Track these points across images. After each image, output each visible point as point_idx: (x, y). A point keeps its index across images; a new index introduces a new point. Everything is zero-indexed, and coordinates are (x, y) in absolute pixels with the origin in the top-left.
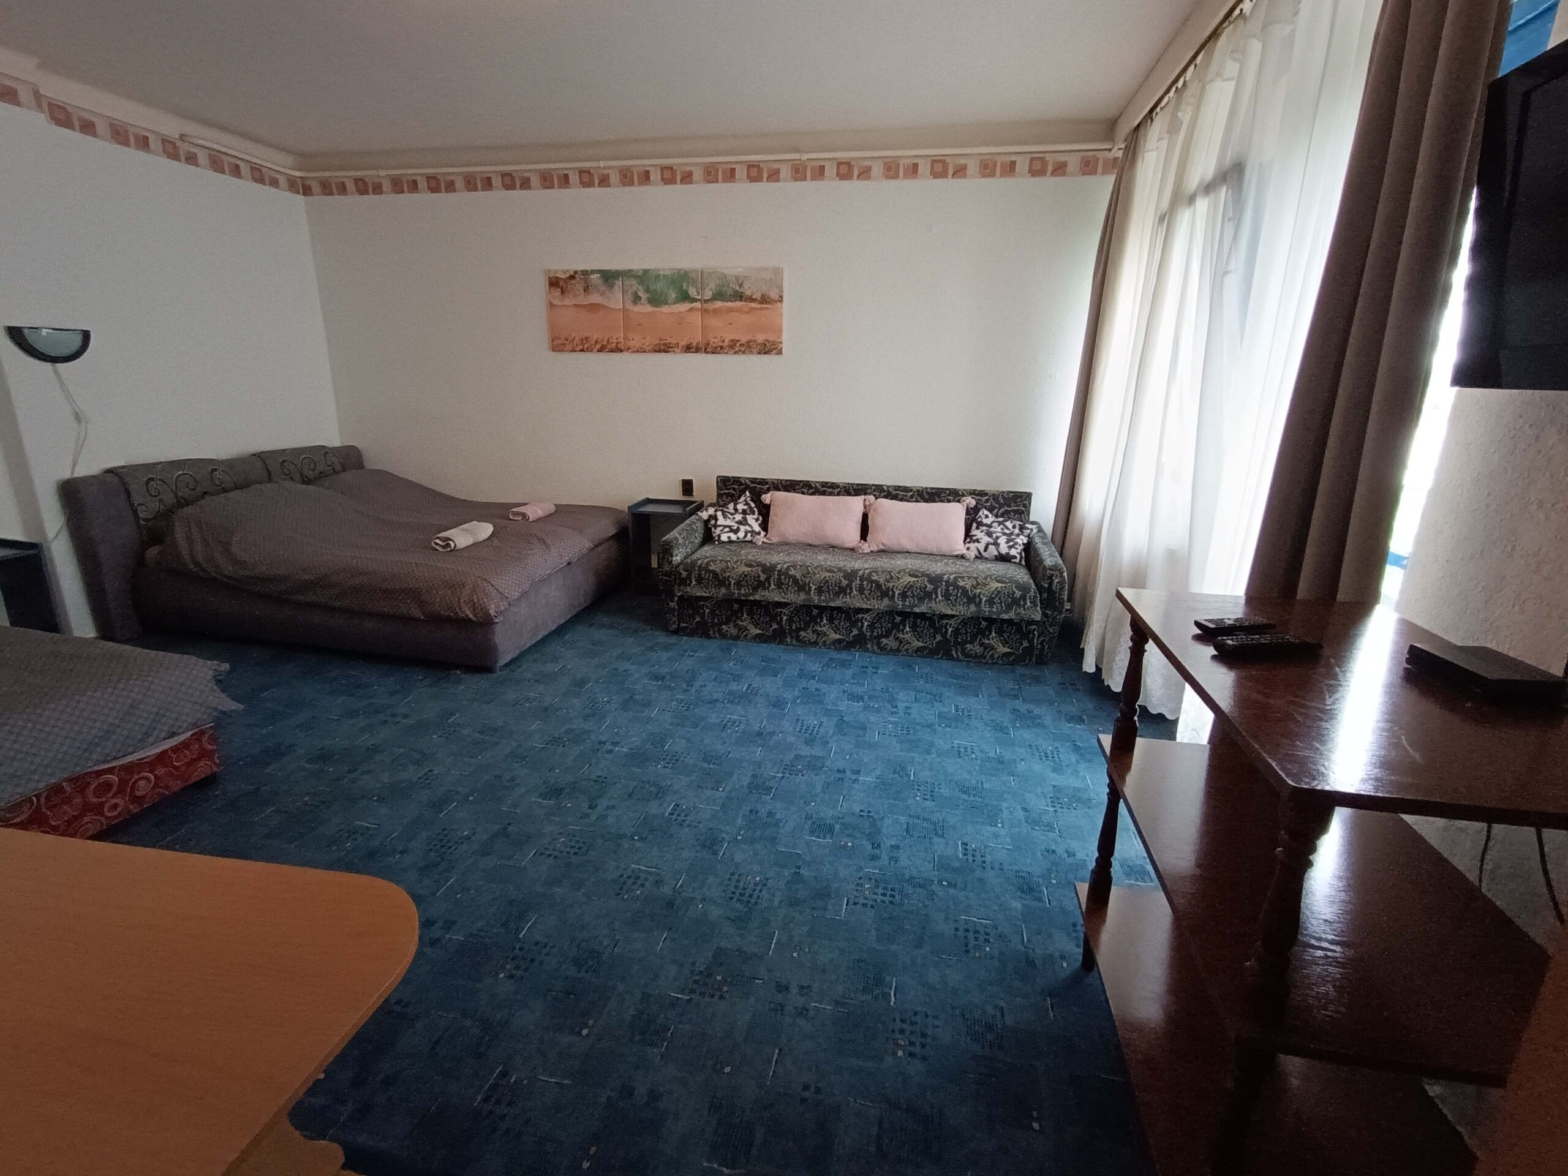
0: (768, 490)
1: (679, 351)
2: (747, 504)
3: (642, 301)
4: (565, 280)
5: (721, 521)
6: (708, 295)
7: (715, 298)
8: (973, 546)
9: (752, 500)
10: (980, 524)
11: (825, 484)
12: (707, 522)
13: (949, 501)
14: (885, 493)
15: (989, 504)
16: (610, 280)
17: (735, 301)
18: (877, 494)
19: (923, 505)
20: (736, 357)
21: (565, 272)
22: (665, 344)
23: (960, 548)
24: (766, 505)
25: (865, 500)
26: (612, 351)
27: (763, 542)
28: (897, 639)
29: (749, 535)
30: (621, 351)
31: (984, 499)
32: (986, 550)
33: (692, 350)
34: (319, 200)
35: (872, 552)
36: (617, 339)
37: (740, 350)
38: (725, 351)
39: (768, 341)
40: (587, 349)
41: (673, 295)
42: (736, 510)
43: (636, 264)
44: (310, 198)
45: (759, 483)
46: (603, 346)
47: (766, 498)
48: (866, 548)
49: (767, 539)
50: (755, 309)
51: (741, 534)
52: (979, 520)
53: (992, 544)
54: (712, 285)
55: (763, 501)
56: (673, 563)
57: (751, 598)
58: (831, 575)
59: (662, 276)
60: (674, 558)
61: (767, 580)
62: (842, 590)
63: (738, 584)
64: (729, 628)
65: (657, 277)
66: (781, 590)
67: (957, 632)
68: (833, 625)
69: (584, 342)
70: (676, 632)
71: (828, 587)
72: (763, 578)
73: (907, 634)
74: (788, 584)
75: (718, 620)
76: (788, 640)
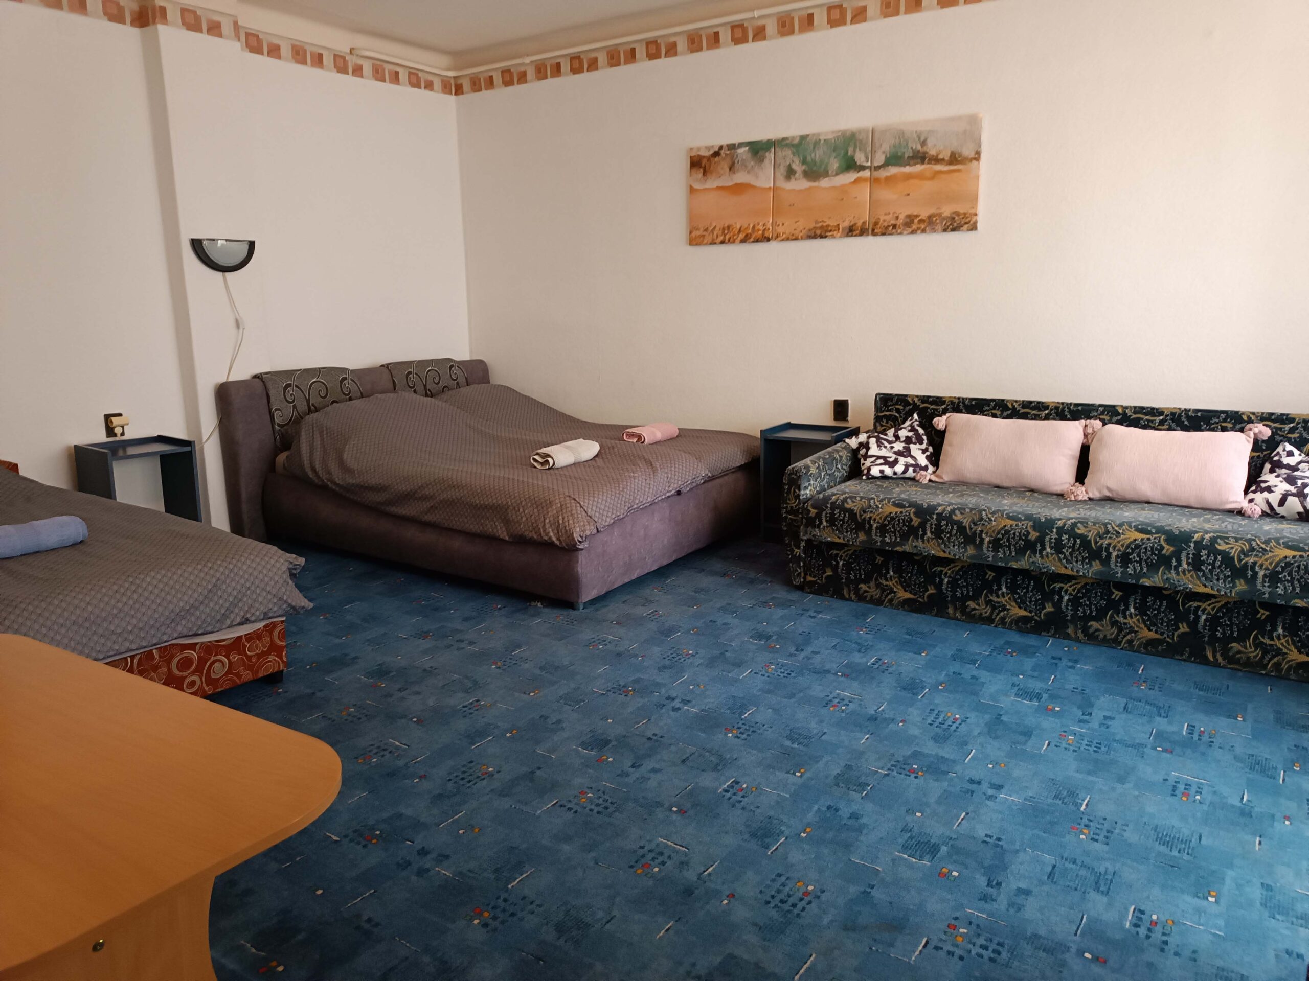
0: (944, 412)
1: (839, 234)
2: (913, 429)
3: (797, 175)
4: (709, 159)
5: (874, 450)
6: (880, 159)
7: (888, 163)
8: (1260, 497)
9: (921, 425)
10: (1277, 465)
11: (1027, 404)
12: (855, 452)
13: (1224, 429)
14: (1119, 417)
15: (1296, 435)
16: (761, 153)
17: (915, 164)
18: (1107, 418)
19: (1179, 435)
20: (913, 237)
21: (708, 148)
22: (822, 227)
23: (1236, 497)
24: (940, 431)
25: (1086, 426)
26: (757, 241)
27: (930, 481)
28: (1114, 623)
29: (911, 469)
30: (769, 240)
31: (1287, 427)
32: (1282, 502)
33: (855, 233)
34: (469, 97)
35: (1090, 499)
36: (764, 225)
37: (918, 229)
38: (899, 231)
39: (957, 213)
40: (729, 240)
41: (835, 164)
42: (897, 438)
43: (792, 131)
44: (461, 97)
45: (932, 403)
46: (747, 235)
47: (940, 422)
48: (1081, 493)
49: (936, 476)
50: (941, 172)
51: (899, 468)
52: (1276, 458)
53: (1293, 495)
54: (886, 147)
55: (936, 426)
56: (801, 497)
57: (898, 549)
58: (1014, 523)
59: (822, 142)
60: (802, 492)
61: (922, 525)
62: (1030, 546)
63: (882, 529)
64: (869, 587)
65: (817, 143)
66: (940, 541)
67: (1214, 622)
68: (1017, 596)
69: (726, 232)
70: (800, 588)
71: (1008, 540)
72: (916, 521)
73: (1132, 618)
74: (950, 533)
75: (855, 576)
76: (951, 611)
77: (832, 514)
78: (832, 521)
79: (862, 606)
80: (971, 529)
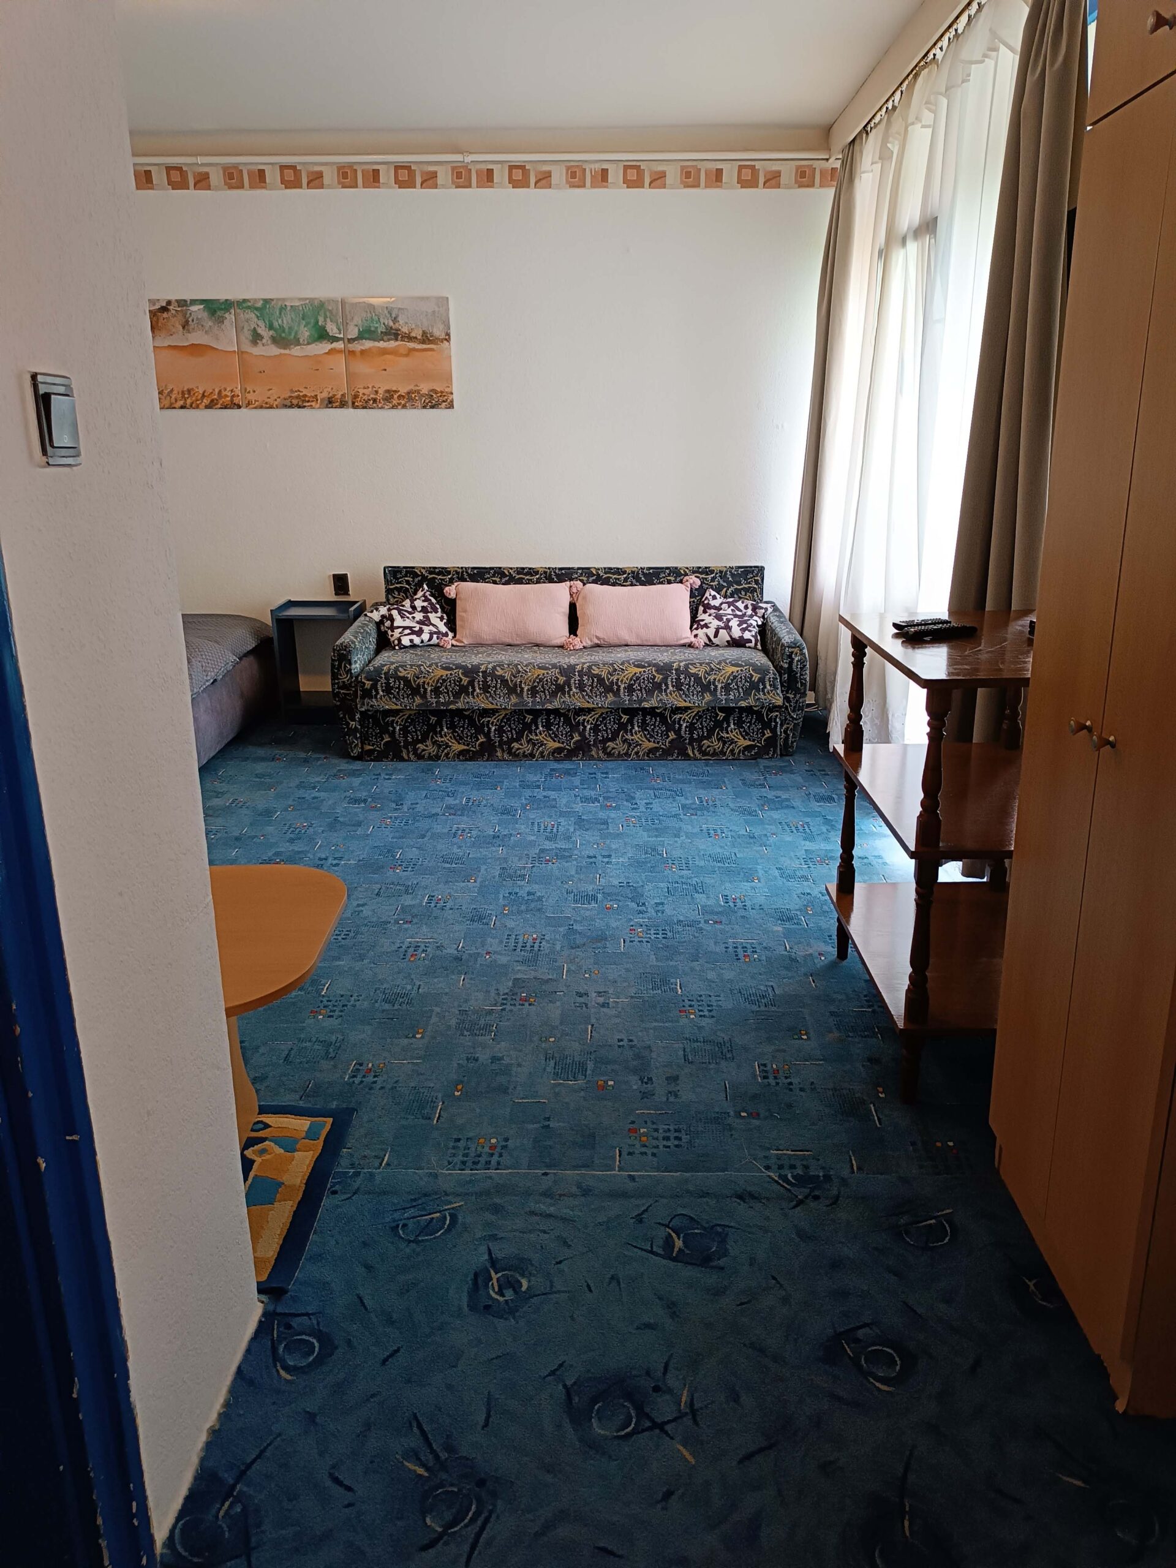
0: (451, 581)
1: (318, 405)
2: (426, 600)
3: (264, 341)
4: (155, 314)
5: (399, 621)
6: (353, 333)
7: (360, 337)
8: (701, 632)
9: (432, 595)
10: (707, 607)
11: (519, 571)
12: (379, 624)
13: (669, 582)
14: (594, 578)
15: (716, 583)
16: (218, 313)
17: (389, 340)
18: (585, 579)
19: (640, 588)
20: (395, 413)
22: (298, 397)
23: (686, 635)
24: (451, 599)
25: (571, 587)
26: (225, 407)
27: (453, 645)
28: (625, 741)
29: (435, 636)
30: (239, 407)
31: (710, 577)
32: (716, 635)
33: (336, 405)
35: (585, 647)
36: (232, 391)
37: (399, 404)
38: (380, 406)
39: (436, 392)
40: (191, 406)
41: (305, 333)
42: (414, 608)
43: (252, 292)
45: (439, 574)
46: (212, 401)
47: (451, 591)
48: (577, 643)
49: (456, 641)
50: (414, 350)
51: (425, 637)
52: (706, 602)
53: (722, 628)
54: (357, 320)
55: (447, 595)
56: (353, 671)
57: (452, 707)
58: (545, 672)
59: (289, 308)
60: (353, 666)
61: (471, 683)
62: (560, 689)
63: (436, 691)
64: (427, 746)
65: (283, 309)
66: (488, 695)
67: (691, 727)
68: (551, 732)
69: (186, 396)
70: (359, 758)
71: (543, 687)
72: (465, 681)
73: (636, 735)
74: (495, 686)
75: (412, 738)
76: (499, 754)
77: (388, 684)
78: (388, 690)
79: (422, 764)
80: (512, 681)
